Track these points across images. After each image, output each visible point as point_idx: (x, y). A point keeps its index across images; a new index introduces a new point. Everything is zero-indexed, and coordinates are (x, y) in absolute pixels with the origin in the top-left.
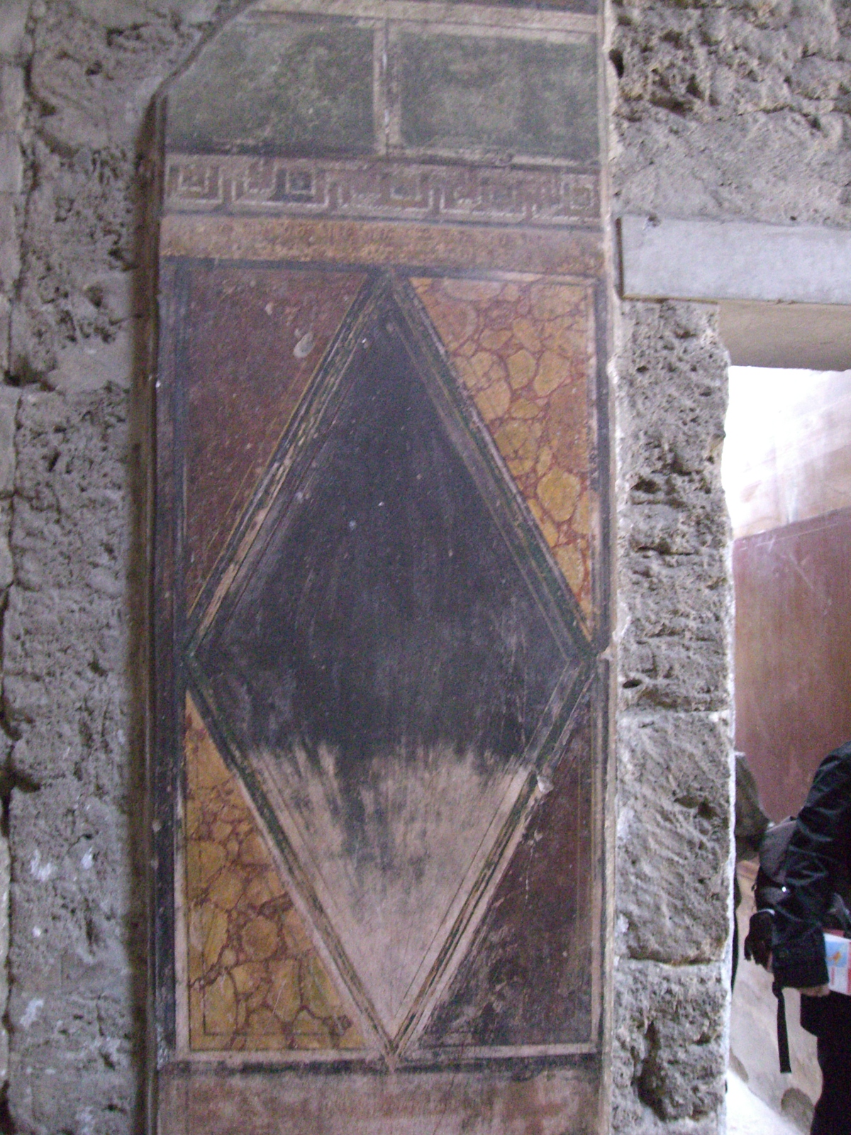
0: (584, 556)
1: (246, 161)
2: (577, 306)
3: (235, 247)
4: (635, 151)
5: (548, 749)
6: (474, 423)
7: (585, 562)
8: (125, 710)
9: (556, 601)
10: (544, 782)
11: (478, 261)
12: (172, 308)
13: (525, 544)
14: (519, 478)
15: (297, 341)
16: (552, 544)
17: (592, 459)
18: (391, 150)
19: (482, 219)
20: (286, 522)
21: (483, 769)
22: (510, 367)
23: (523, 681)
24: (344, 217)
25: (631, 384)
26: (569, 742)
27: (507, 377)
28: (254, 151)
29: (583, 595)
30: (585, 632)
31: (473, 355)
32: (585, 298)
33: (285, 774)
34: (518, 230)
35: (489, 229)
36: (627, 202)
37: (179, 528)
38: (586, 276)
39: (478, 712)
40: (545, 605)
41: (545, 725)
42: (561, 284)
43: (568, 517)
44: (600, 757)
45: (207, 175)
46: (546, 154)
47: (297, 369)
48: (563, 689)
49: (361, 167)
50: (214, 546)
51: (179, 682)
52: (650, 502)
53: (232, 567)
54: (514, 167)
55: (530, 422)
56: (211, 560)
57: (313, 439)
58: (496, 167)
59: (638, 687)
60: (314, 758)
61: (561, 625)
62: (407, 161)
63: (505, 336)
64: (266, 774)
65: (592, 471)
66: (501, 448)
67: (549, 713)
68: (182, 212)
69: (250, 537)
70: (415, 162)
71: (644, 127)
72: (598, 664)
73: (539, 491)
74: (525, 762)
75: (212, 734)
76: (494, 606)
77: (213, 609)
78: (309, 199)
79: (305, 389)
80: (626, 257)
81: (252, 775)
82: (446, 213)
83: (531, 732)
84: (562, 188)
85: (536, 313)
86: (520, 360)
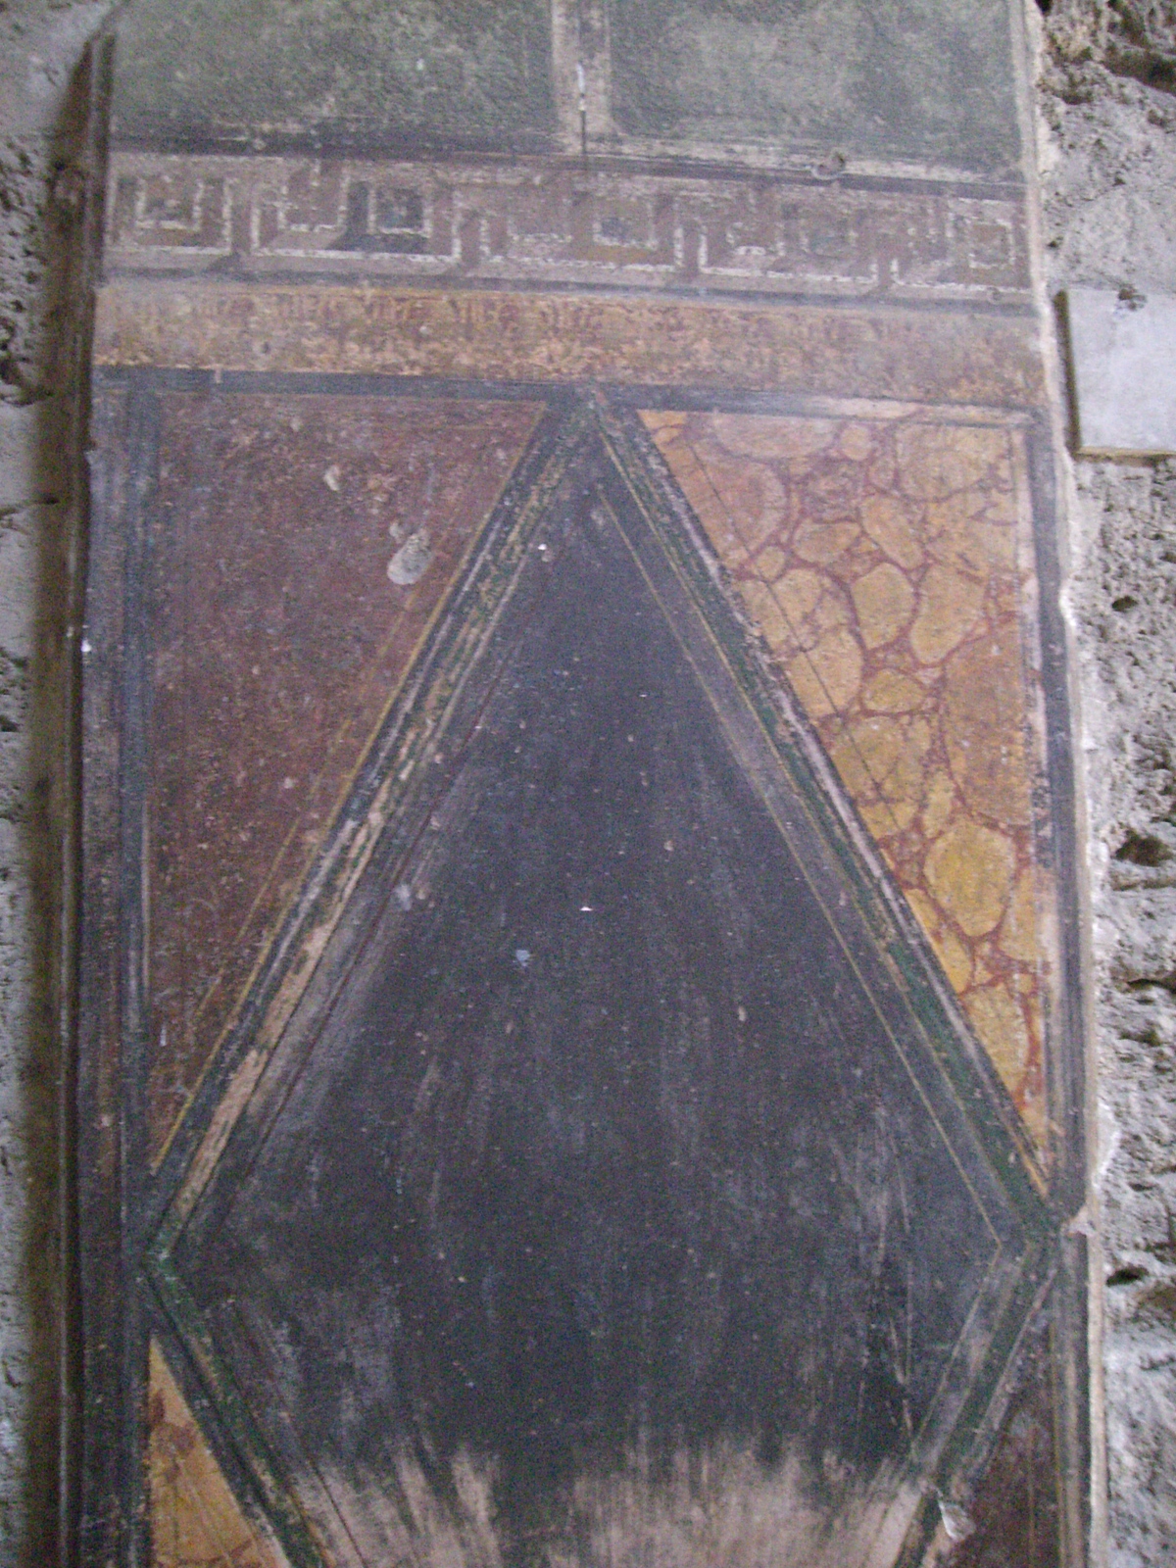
0: (1027, 1010)
1: (281, 165)
2: (993, 468)
3: (257, 347)
4: (1084, 160)
5: (962, 1438)
6: (787, 723)
7: (1029, 1023)
8: (17, 1377)
9: (971, 1113)
10: (954, 1515)
11: (784, 374)
12: (119, 479)
13: (902, 989)
14: (886, 843)
15: (395, 548)
16: (959, 986)
17: (1037, 798)
18: (590, 146)
19: (788, 288)
20: (374, 953)
21: (819, 1493)
22: (858, 600)
23: (903, 1292)
24: (495, 283)
25: (1103, 634)
26: (1008, 1419)
27: (854, 625)
28: (299, 146)
29: (1027, 1097)
30: (1035, 1177)
31: (780, 577)
32: (1011, 451)
33: (379, 1524)
34: (864, 312)
35: (802, 309)
36: (1075, 260)
37: (132, 969)
38: (1008, 407)
39: (808, 1368)
40: (949, 1122)
41: (955, 1387)
42: (958, 424)
43: (990, 925)
44: (1074, 1451)
45: (198, 196)
46: (913, 156)
47: (397, 609)
48: (990, 1304)
49: (528, 179)
50: (212, 1010)
51: (133, 1318)
52: (1149, 885)
53: (253, 1054)
54: (849, 182)
55: (905, 719)
56: (204, 1042)
57: (433, 765)
58: (816, 182)
59: (1139, 1283)
60: (442, 1486)
61: (985, 1164)
62: (629, 169)
63: (844, 538)
64: (335, 1526)
65: (1039, 824)
66: (846, 781)
67: (962, 1363)
68: (144, 273)
69: (292, 989)
70: (643, 171)
71: (1097, 113)
72: (1063, 1244)
73: (929, 871)
74: (914, 1472)
75: (210, 1436)
76: (838, 1128)
77: (211, 1152)
78: (418, 246)
79: (414, 656)
80: (1080, 369)
81: (303, 1527)
82: (711, 276)
83: (925, 1404)
84: (949, 225)
85: (910, 486)
86: (877, 585)
